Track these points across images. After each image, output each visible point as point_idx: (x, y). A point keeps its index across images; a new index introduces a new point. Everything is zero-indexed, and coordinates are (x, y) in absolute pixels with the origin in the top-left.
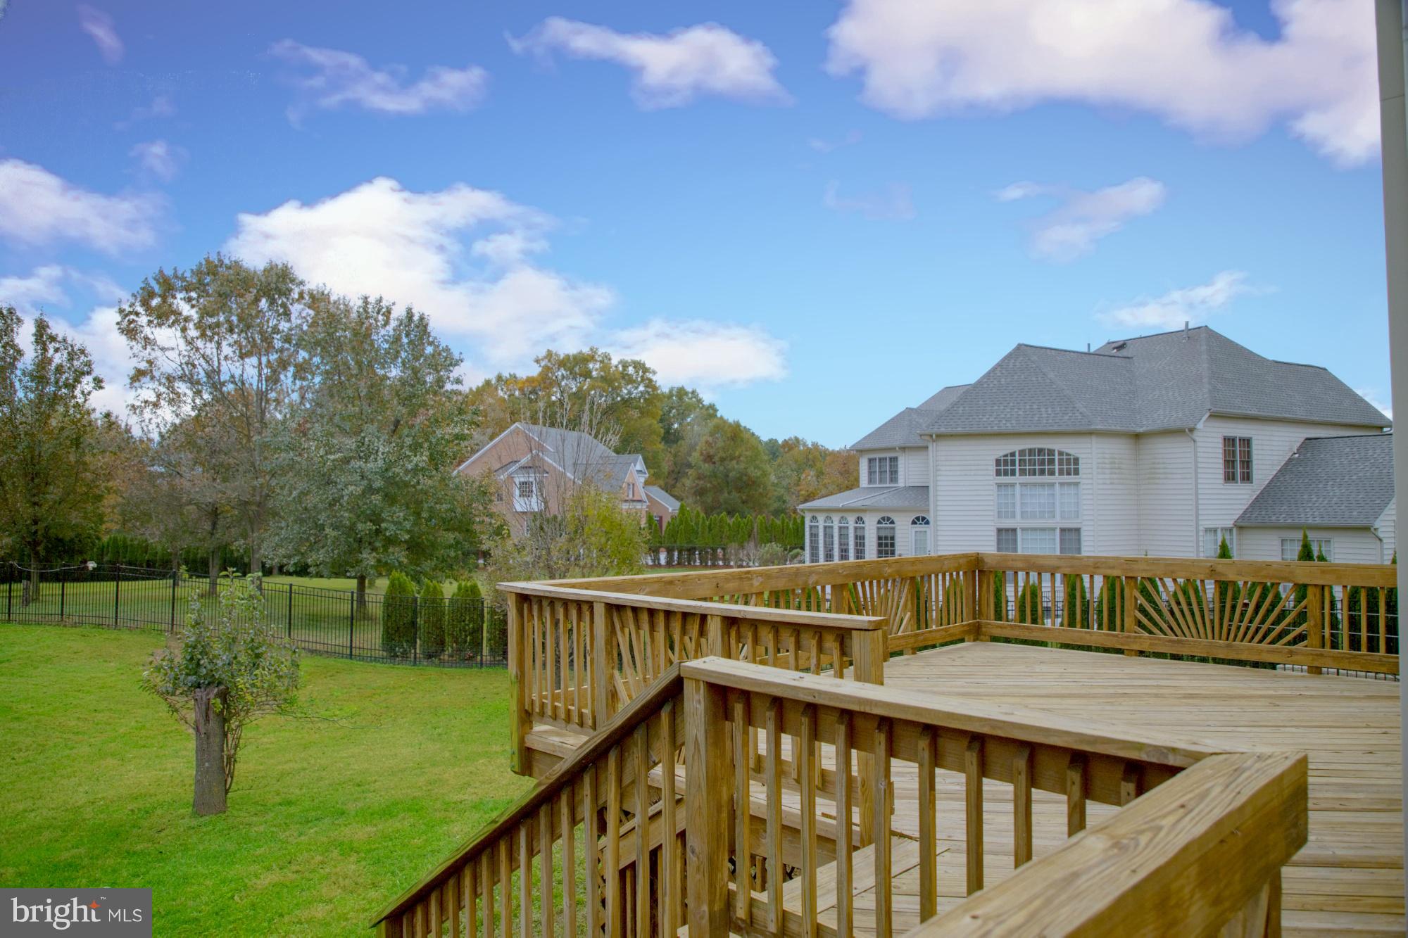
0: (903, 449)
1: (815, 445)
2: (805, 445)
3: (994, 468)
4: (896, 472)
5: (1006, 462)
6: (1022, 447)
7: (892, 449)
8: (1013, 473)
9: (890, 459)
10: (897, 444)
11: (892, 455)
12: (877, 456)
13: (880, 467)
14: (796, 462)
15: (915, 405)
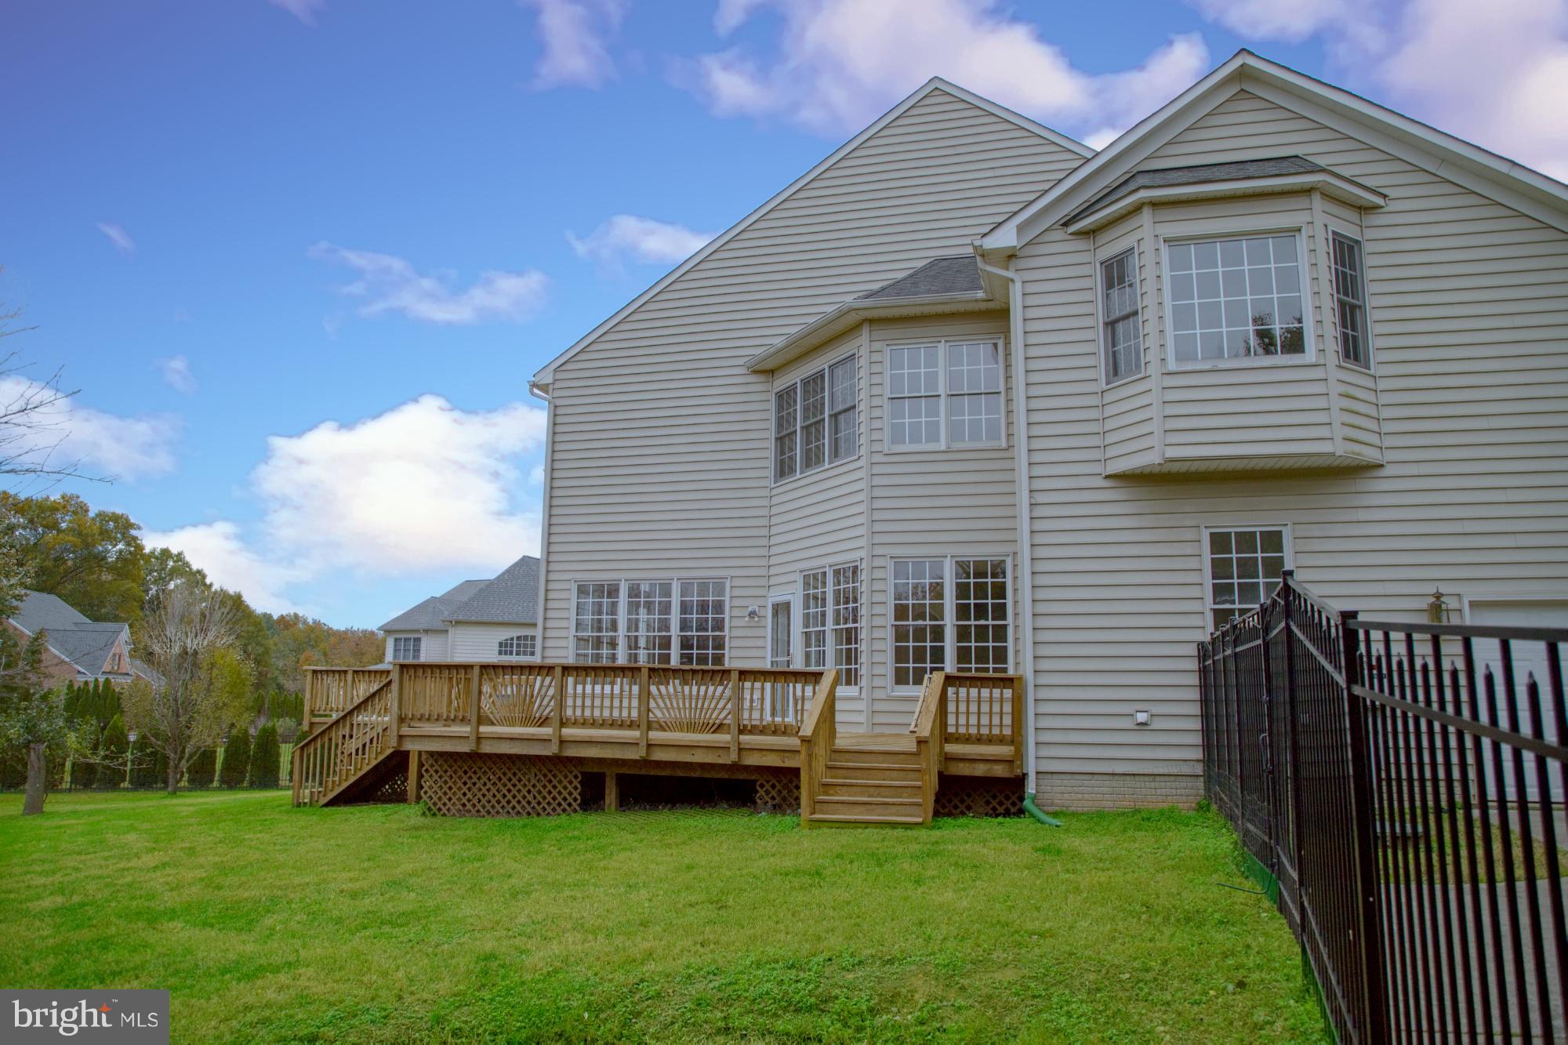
0: (426, 631)
1: (317, 624)
2: (305, 622)
3: (497, 648)
4: (419, 651)
5: (506, 644)
6: (519, 634)
7: (417, 631)
8: (511, 653)
9: (414, 639)
10: (421, 627)
11: (416, 636)
12: (403, 636)
13: (405, 646)
14: (295, 640)
15: (438, 595)
